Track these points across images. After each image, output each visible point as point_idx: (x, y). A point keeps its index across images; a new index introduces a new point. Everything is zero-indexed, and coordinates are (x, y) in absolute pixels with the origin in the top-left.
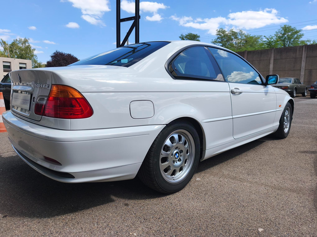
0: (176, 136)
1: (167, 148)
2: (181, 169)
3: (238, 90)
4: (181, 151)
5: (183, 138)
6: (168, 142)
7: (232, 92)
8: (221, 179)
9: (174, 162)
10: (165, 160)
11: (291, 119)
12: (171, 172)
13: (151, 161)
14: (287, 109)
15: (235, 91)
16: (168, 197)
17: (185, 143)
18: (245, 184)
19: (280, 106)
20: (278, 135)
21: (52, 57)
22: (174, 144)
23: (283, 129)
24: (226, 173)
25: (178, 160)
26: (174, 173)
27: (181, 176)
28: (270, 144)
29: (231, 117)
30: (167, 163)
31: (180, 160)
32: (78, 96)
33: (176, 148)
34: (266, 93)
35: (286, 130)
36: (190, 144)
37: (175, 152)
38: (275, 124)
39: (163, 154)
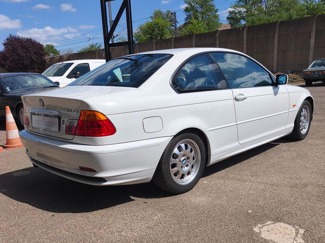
0: (183, 146)
1: (175, 156)
2: (189, 173)
3: (242, 97)
4: (188, 158)
5: (189, 147)
6: (176, 151)
7: (236, 99)
8: (226, 181)
9: (182, 167)
10: (174, 166)
11: (311, 118)
12: (179, 176)
13: (163, 167)
14: (306, 108)
15: (238, 97)
16: (178, 196)
17: (191, 151)
19: (294, 106)
20: (294, 136)
22: (182, 152)
23: (299, 131)
24: (231, 176)
25: (186, 166)
26: (182, 177)
27: (189, 179)
28: (283, 146)
29: (235, 123)
30: (176, 168)
31: (187, 166)
32: (103, 118)
33: (184, 155)
34: (276, 94)
35: (304, 131)
36: (196, 152)
37: (183, 159)
38: (288, 126)
39: (173, 161)
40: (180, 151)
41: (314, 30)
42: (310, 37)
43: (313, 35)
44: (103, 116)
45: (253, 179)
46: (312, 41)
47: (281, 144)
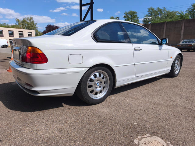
0: (97, 74)
1: (91, 80)
2: (101, 92)
3: (138, 48)
4: (101, 82)
5: (102, 75)
6: (92, 77)
7: (135, 50)
8: (126, 98)
9: (96, 88)
10: (90, 86)
11: (181, 65)
12: (94, 93)
13: (82, 87)
14: (178, 59)
15: (136, 48)
16: (92, 106)
17: (103, 78)
18: (139, 101)
19: (171, 57)
20: (171, 75)
21: (46, 28)
22: (96, 78)
23: (174, 72)
24: (130, 95)
25: (99, 87)
26: (96, 94)
27: (100, 96)
28: (164, 80)
29: (134, 64)
30: (91, 88)
31: (100, 87)
32: (40, 52)
33: (98, 80)
34: (160, 49)
35: (177, 72)
36: (107, 79)
37: (97, 82)
38: (167, 69)
39: (89, 83)
40: (95, 78)
41: (184, 26)
42: (181, 29)
43: (183, 28)
44: (39, 51)
45: (143, 98)
46: (182, 31)
47: (163, 79)
